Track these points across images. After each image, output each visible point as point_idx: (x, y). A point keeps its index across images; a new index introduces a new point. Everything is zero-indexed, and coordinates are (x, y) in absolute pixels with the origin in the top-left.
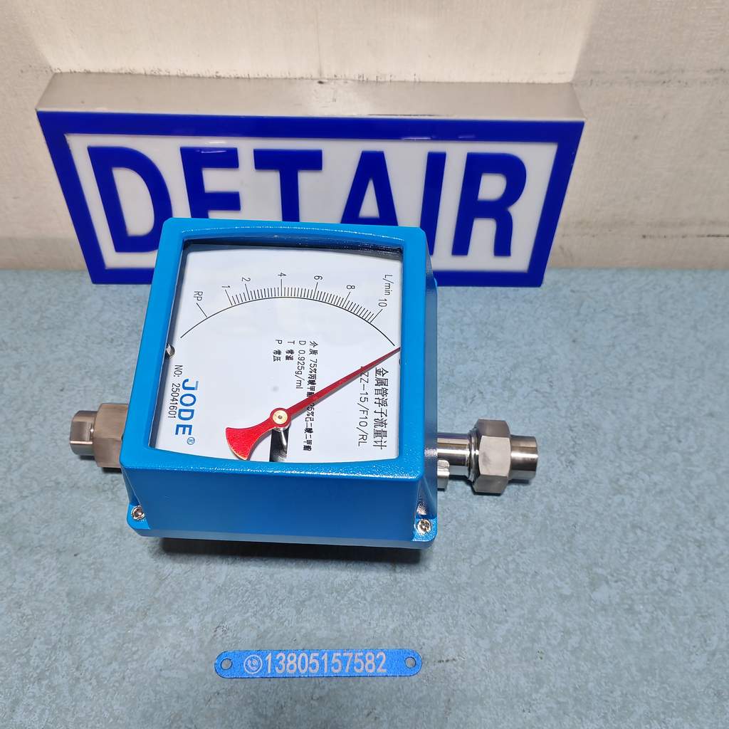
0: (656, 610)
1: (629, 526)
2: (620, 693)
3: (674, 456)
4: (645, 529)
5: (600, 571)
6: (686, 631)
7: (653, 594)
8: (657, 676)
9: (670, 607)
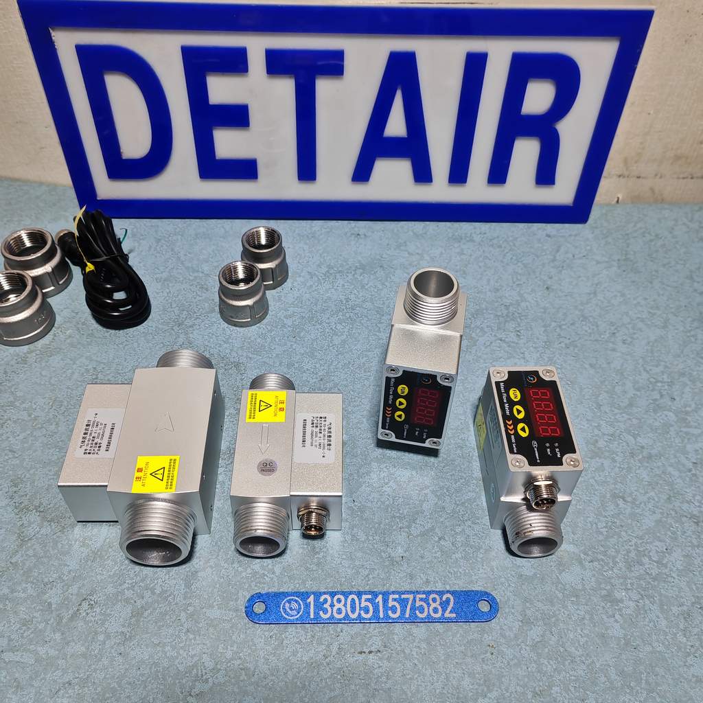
3: (666, 416)
4: (629, 499)
6: (682, 626)
9: (661, 595)
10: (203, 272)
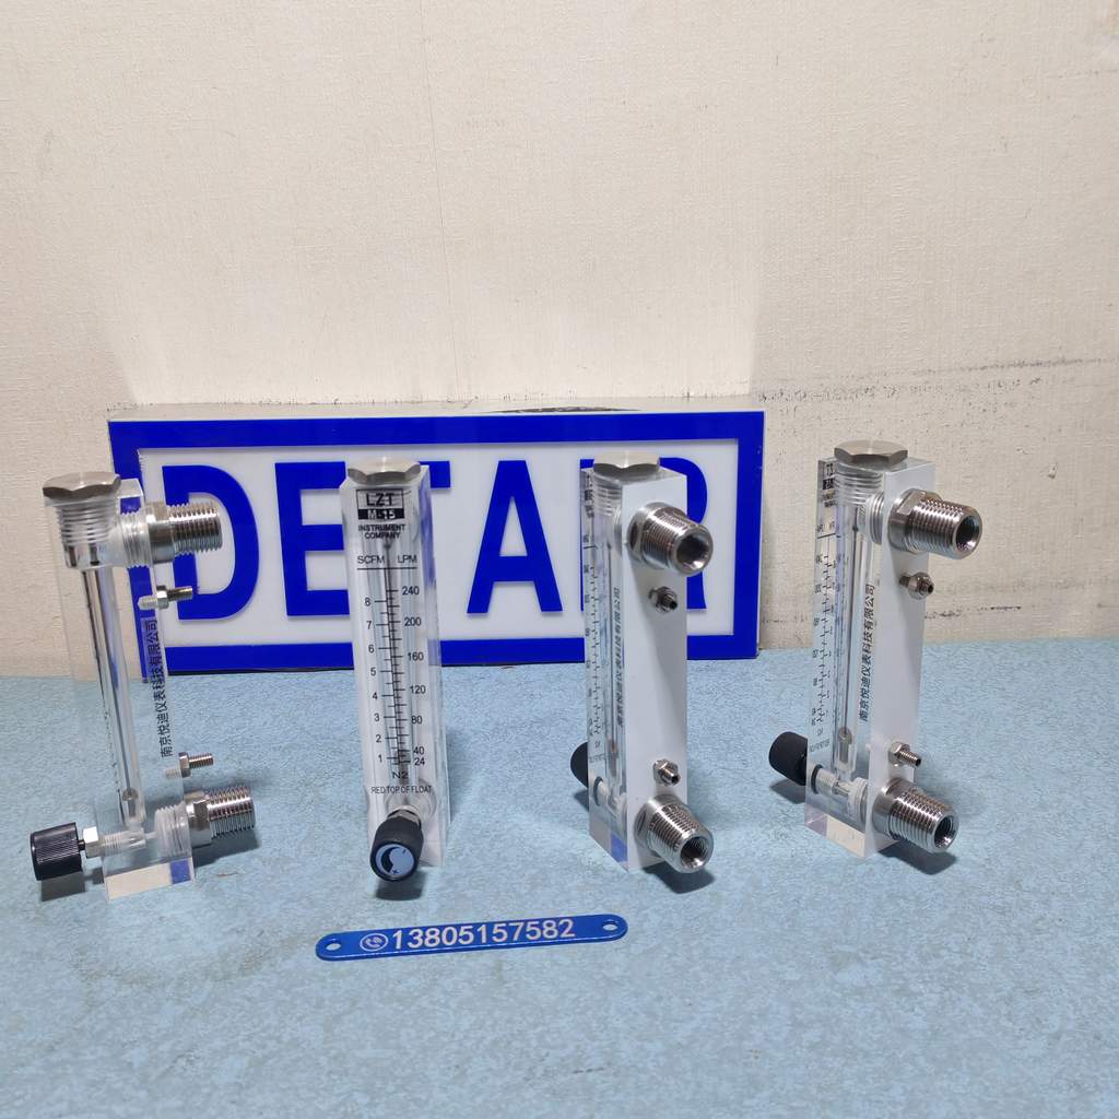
0: (947, 990)
1: (884, 896)
2: (901, 1091)
4: (912, 898)
5: (846, 948)
6: (1004, 1012)
7: (940, 970)
8: (965, 1069)
9: (971, 984)
10: (334, 738)
